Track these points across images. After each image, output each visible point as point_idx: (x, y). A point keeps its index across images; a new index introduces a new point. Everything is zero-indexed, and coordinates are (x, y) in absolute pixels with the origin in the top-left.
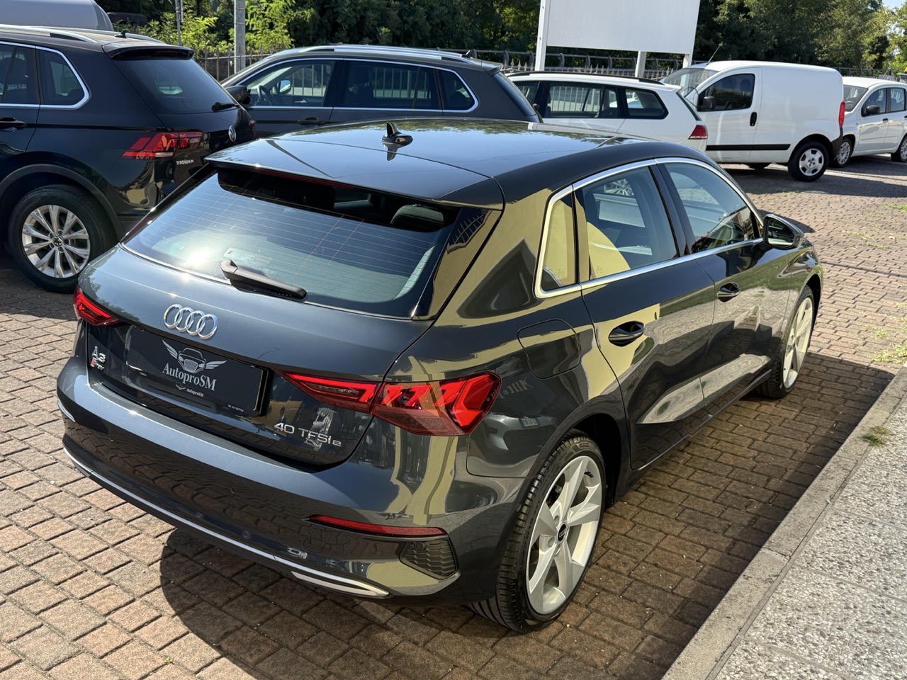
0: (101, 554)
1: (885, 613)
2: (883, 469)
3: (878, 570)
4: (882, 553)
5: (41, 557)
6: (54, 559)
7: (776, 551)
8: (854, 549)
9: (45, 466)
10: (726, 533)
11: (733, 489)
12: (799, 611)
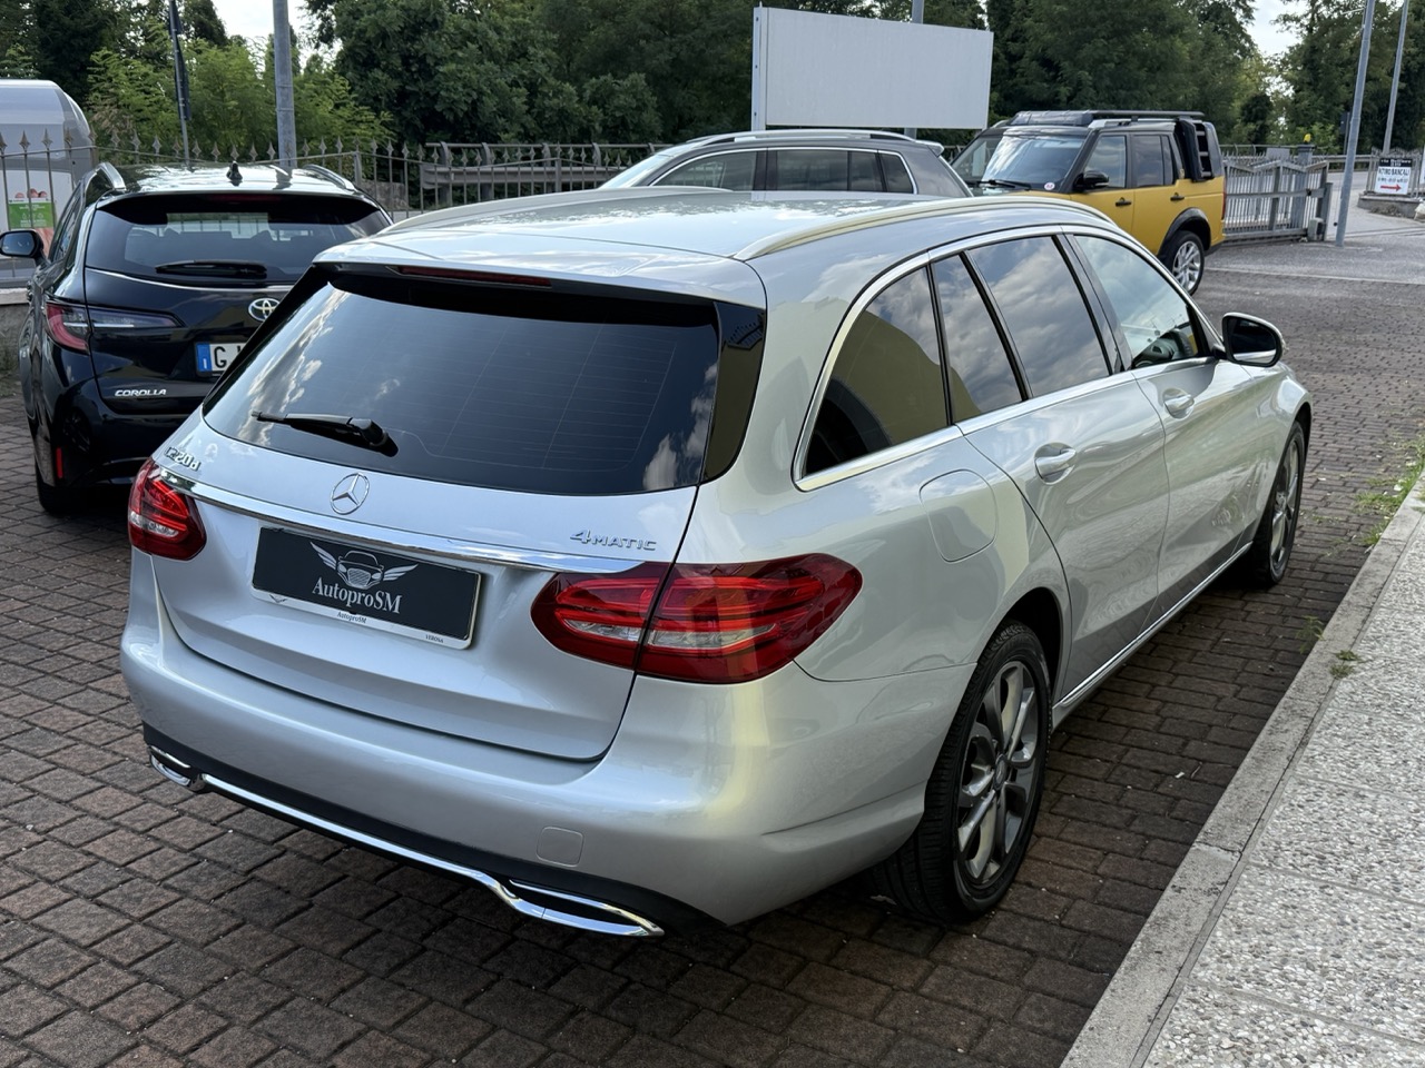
0: (120, 934)
1: (1401, 925)
2: (1362, 712)
3: (1380, 862)
4: (1381, 837)
5: (20, 946)
6: (42, 949)
7: (1217, 846)
8: (1336, 834)
9: (17, 802)
10: (1132, 828)
11: (1133, 761)
12: (1268, 934)
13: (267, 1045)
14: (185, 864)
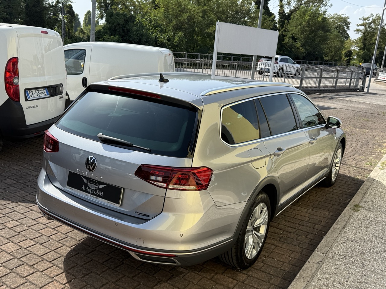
0: (48, 254)
1: (363, 275)
2: (360, 221)
3: (360, 259)
4: (361, 253)
5: (24, 255)
6: (29, 256)
7: (320, 252)
8: (350, 251)
9: (22, 219)
10: (300, 246)
11: (301, 229)
12: (331, 275)
13: (85, 284)
14: (64, 237)
